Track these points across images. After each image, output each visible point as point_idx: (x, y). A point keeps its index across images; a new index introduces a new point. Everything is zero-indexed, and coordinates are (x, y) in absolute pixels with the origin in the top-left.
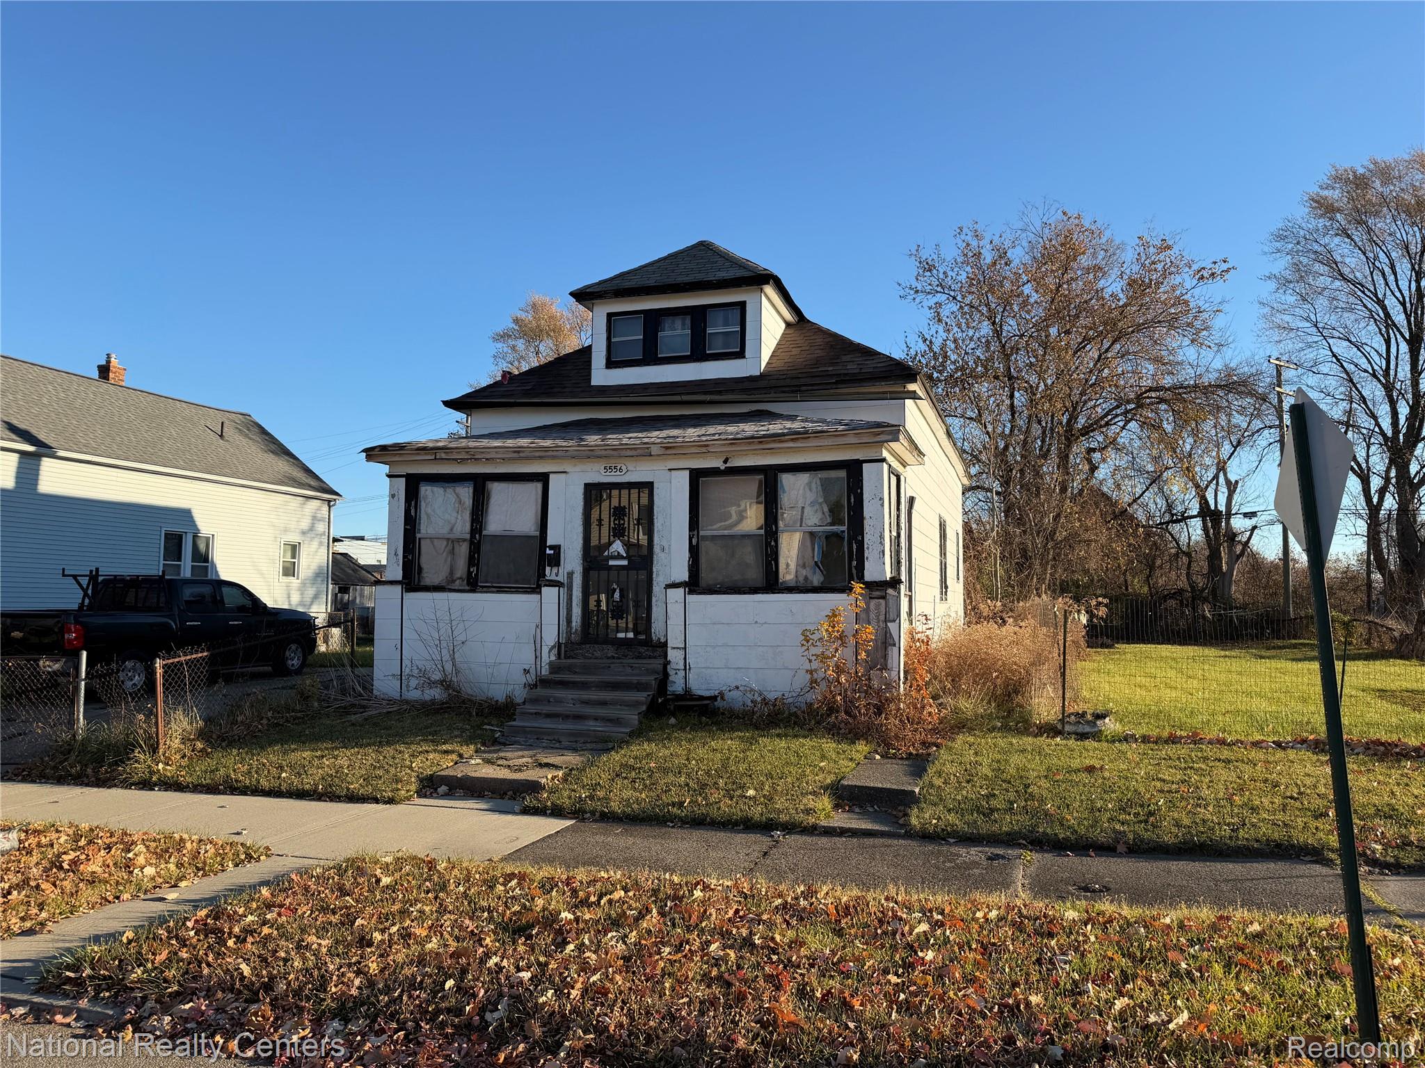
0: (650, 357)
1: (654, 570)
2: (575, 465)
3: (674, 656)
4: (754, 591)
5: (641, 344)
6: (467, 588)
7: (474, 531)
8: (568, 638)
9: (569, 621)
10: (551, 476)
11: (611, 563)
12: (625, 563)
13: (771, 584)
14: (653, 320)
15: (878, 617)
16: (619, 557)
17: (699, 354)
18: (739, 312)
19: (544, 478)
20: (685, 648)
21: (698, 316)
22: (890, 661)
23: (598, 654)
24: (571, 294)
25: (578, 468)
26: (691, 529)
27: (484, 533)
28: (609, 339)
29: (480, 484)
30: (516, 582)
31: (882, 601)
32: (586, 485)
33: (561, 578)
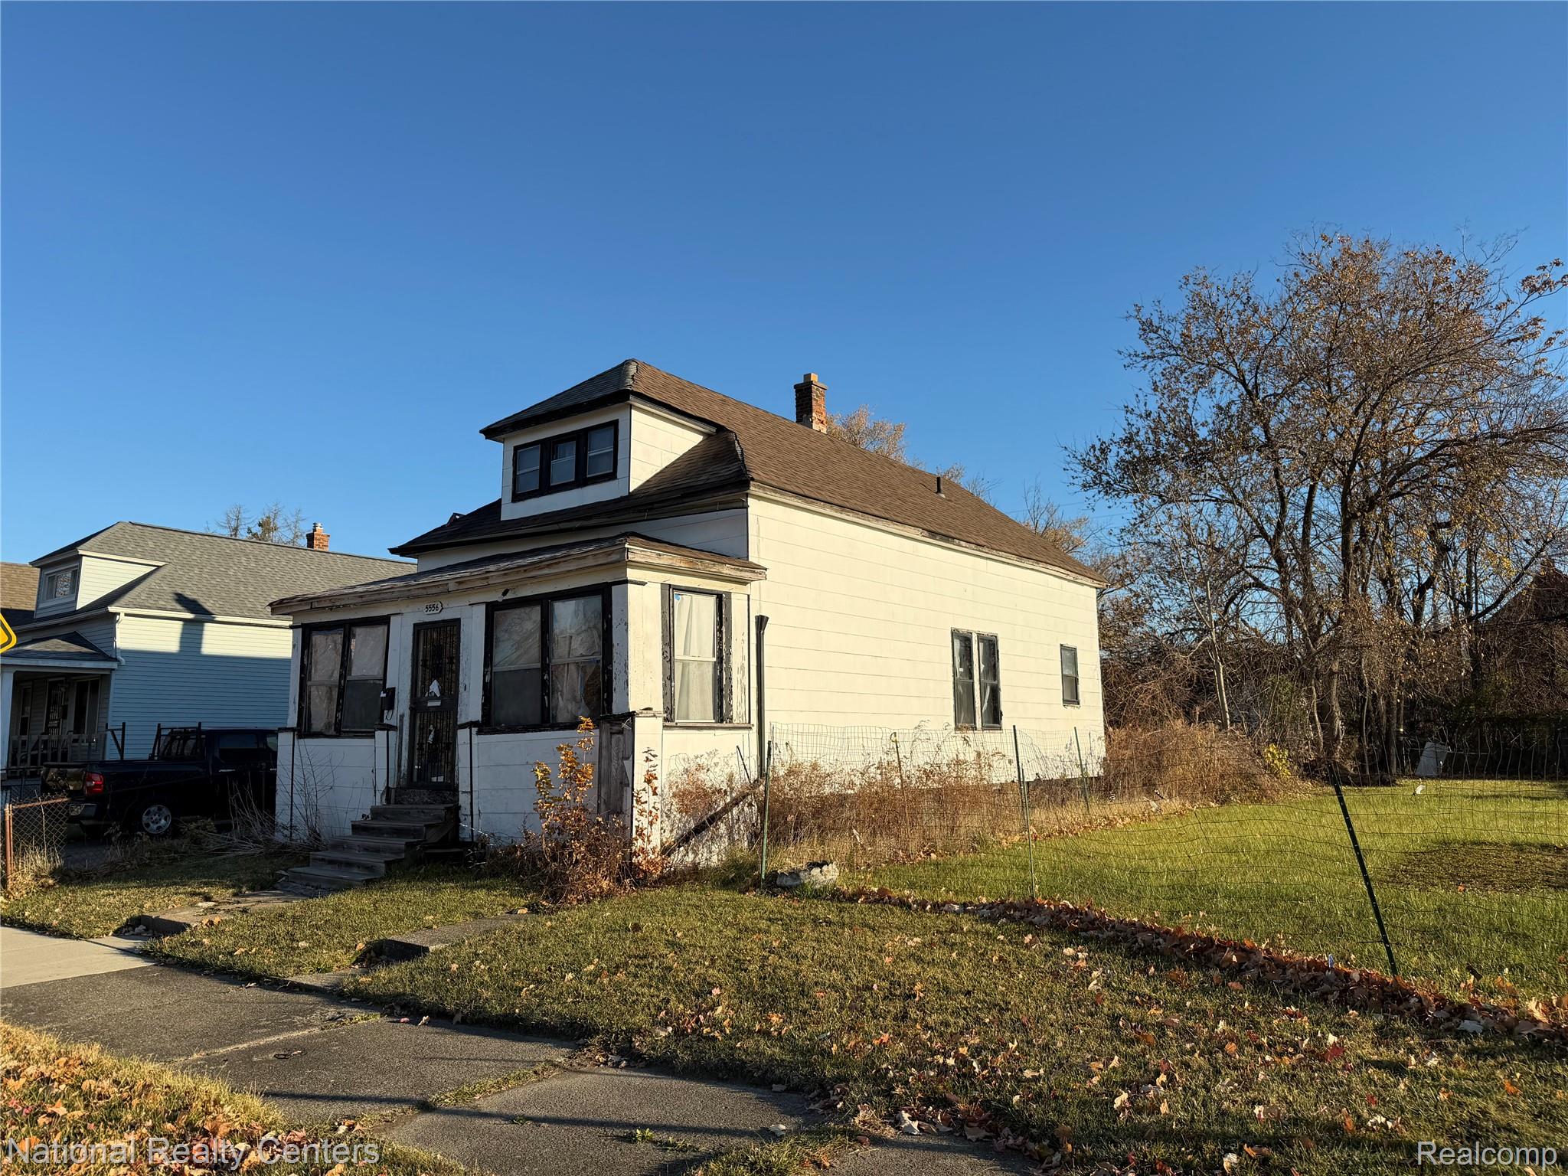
0: (546, 488)
1: (459, 710)
2: (408, 606)
3: (464, 800)
4: (526, 729)
5: (538, 473)
6: (334, 733)
7: (342, 676)
8: (398, 783)
9: (399, 766)
10: (392, 618)
11: (430, 704)
12: (438, 703)
13: (546, 722)
14: (549, 448)
15: (617, 754)
16: (435, 698)
17: (582, 480)
18: (613, 431)
19: (385, 621)
20: (471, 792)
21: (581, 438)
22: (624, 803)
23: (417, 799)
24: (481, 432)
25: (409, 609)
26: (486, 665)
27: (348, 678)
28: (515, 472)
29: (347, 628)
30: (366, 727)
31: (620, 736)
32: (415, 625)
33: (393, 722)
